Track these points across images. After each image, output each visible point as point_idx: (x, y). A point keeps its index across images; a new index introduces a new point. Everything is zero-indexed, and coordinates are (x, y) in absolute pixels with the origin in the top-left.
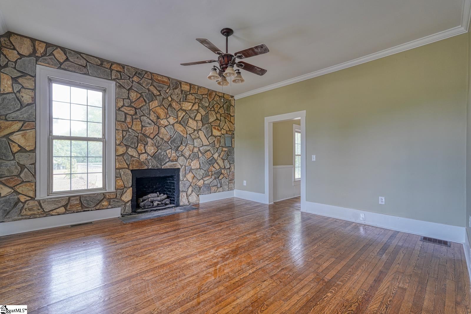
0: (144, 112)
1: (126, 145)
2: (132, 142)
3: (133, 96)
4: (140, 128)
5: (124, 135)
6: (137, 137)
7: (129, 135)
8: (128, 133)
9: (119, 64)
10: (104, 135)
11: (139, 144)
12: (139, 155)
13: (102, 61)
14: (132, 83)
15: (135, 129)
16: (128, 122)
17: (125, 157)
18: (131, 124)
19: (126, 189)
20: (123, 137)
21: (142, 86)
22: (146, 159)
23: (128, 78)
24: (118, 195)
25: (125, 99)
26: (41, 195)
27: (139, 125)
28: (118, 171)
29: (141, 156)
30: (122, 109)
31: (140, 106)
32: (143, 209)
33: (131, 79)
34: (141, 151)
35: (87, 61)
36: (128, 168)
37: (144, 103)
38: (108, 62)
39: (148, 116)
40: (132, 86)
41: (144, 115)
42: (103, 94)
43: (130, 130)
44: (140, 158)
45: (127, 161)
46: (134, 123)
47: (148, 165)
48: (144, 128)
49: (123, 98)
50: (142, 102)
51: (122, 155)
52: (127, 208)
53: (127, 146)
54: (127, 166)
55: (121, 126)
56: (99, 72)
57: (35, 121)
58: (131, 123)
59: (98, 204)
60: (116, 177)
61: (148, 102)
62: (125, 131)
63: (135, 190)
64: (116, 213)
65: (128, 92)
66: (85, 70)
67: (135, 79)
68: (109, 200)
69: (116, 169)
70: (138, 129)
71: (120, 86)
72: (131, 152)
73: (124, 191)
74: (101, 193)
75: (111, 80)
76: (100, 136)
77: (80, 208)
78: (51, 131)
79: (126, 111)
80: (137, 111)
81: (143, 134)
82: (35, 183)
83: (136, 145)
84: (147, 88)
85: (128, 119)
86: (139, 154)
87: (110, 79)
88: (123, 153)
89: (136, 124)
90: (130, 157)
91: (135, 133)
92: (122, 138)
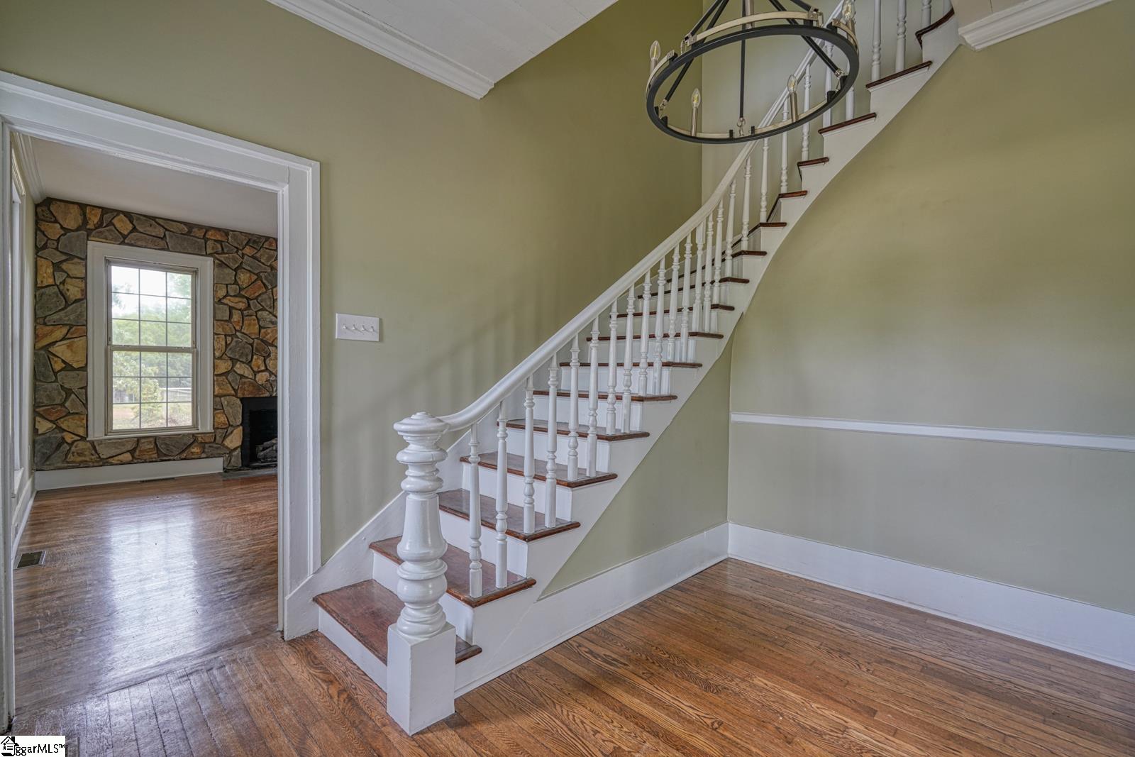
0: (263, 304)
1: (231, 359)
2: (242, 353)
3: (244, 280)
4: (257, 331)
5: (228, 342)
6: (252, 345)
7: (237, 342)
8: (235, 339)
9: (219, 230)
10: (194, 342)
11: (255, 357)
12: (255, 375)
13: (190, 226)
14: (243, 258)
15: (247, 333)
16: (235, 322)
17: (230, 377)
18: (241, 324)
19: (233, 429)
20: (227, 345)
21: (260, 261)
22: (268, 381)
23: (236, 250)
24: (218, 438)
25: (230, 284)
26: (96, 434)
27: (254, 325)
28: (218, 399)
29: (259, 376)
30: (225, 301)
31: (257, 294)
32: (262, 462)
33: (240, 252)
34: (259, 368)
35: (166, 230)
36: (236, 396)
37: (264, 290)
38: (200, 227)
39: (270, 310)
40: (242, 263)
41: (263, 309)
42: (192, 278)
43: (238, 334)
44: (257, 379)
45: (233, 384)
46: (246, 322)
47: (271, 390)
48: (263, 331)
49: (227, 283)
50: (260, 288)
51: (225, 374)
52: (233, 459)
53: (234, 361)
54: (233, 392)
55: (223, 329)
56: (186, 244)
57: (86, 325)
58: (241, 322)
59: (183, 451)
60: (215, 409)
61: (269, 287)
62: (229, 336)
63: (248, 430)
64: (215, 465)
65: (234, 273)
66: (162, 243)
67: (247, 250)
68: (203, 445)
69: (215, 396)
70: (252, 331)
71: (220, 265)
72: (240, 368)
73: (229, 432)
74: (189, 434)
75: (206, 255)
76: (189, 344)
77: (156, 456)
78: (109, 339)
79: (231, 304)
80: (251, 302)
81: (262, 340)
82: (87, 415)
83: (250, 358)
84: (269, 264)
85: (234, 316)
86: (255, 373)
87: (205, 253)
88: (226, 370)
89: (249, 325)
90: (238, 377)
91: (247, 339)
92: (224, 347)
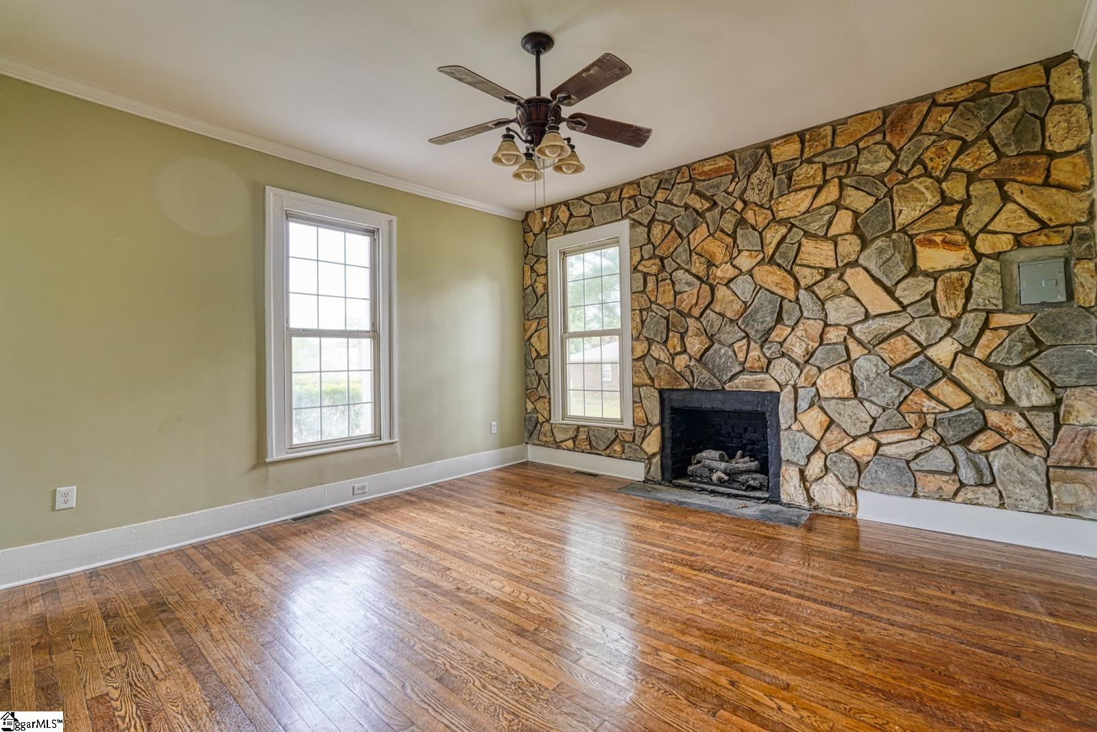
0: (678, 261)
1: (648, 339)
2: (657, 330)
3: (657, 234)
4: (672, 299)
5: (644, 318)
6: (667, 319)
7: (651, 316)
8: (650, 313)
9: (631, 183)
10: (622, 321)
11: (671, 334)
12: (673, 359)
13: (607, 192)
14: (655, 207)
15: (662, 303)
16: (650, 291)
17: (648, 361)
18: (655, 293)
19: (651, 428)
20: (643, 322)
21: (672, 204)
22: (687, 366)
23: (648, 200)
24: (637, 438)
25: (644, 245)
26: (557, 419)
27: (669, 292)
28: (636, 389)
29: (677, 359)
30: (640, 268)
31: (672, 250)
32: (691, 481)
33: (653, 201)
34: (675, 349)
35: (592, 205)
36: (653, 386)
37: (679, 241)
38: (615, 188)
39: (687, 267)
40: (654, 215)
41: (679, 268)
42: (619, 249)
43: (654, 306)
44: (675, 364)
45: (650, 372)
46: (660, 289)
47: (691, 380)
48: (678, 297)
49: (640, 244)
50: (674, 240)
51: (642, 358)
52: (652, 468)
53: (650, 341)
54: (649, 381)
55: (638, 302)
56: (605, 214)
57: (548, 316)
58: (655, 290)
59: (608, 447)
60: (634, 402)
61: (685, 235)
62: (645, 309)
63: (668, 434)
64: (635, 471)
65: (646, 229)
66: (589, 220)
67: (660, 196)
68: (623, 442)
69: (634, 386)
70: (667, 301)
71: (636, 223)
72: (657, 351)
73: (648, 432)
74: (612, 428)
75: (623, 218)
76: (618, 325)
77: (588, 447)
78: (566, 326)
79: (645, 270)
80: (665, 262)
81: (678, 311)
82: (550, 399)
83: (664, 336)
84: (682, 205)
85: (649, 285)
86: (673, 356)
87: (621, 217)
88: (642, 354)
89: (664, 292)
90: (655, 362)
91: (662, 311)
92: (640, 325)
